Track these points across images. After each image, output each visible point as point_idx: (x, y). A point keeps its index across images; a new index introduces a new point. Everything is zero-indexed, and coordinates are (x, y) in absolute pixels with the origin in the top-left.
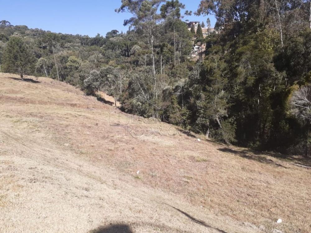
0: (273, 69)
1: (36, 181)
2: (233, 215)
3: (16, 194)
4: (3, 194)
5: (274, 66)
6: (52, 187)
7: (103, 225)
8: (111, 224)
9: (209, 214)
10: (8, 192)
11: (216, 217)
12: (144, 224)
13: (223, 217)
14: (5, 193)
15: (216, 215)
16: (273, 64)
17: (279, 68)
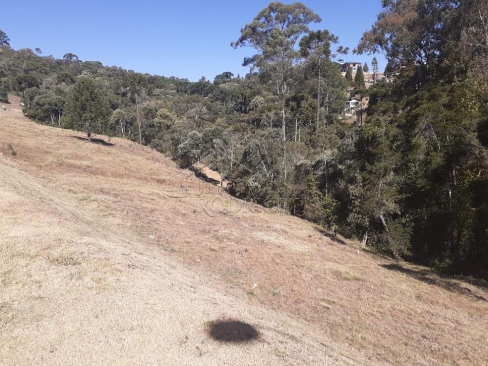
0: (475, 142)
1: (135, 267)
2: (395, 362)
3: (115, 278)
4: (100, 276)
5: (478, 137)
6: (154, 276)
9: (357, 355)
10: (106, 275)
11: (368, 361)
13: (380, 363)
14: (104, 276)
15: (369, 359)
16: (476, 134)
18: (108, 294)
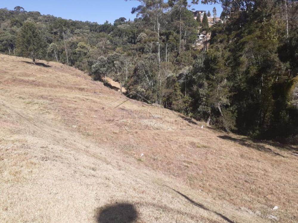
0: (277, 59)
1: (47, 159)
2: (230, 200)
3: (29, 170)
4: (17, 170)
5: (278, 56)
6: (61, 166)
7: (109, 203)
8: (117, 203)
9: (207, 197)
10: (22, 168)
11: (214, 200)
12: (148, 204)
13: (221, 202)
14: (20, 169)
15: (214, 199)
16: (277, 55)
17: (283, 59)
18: (20, 186)
